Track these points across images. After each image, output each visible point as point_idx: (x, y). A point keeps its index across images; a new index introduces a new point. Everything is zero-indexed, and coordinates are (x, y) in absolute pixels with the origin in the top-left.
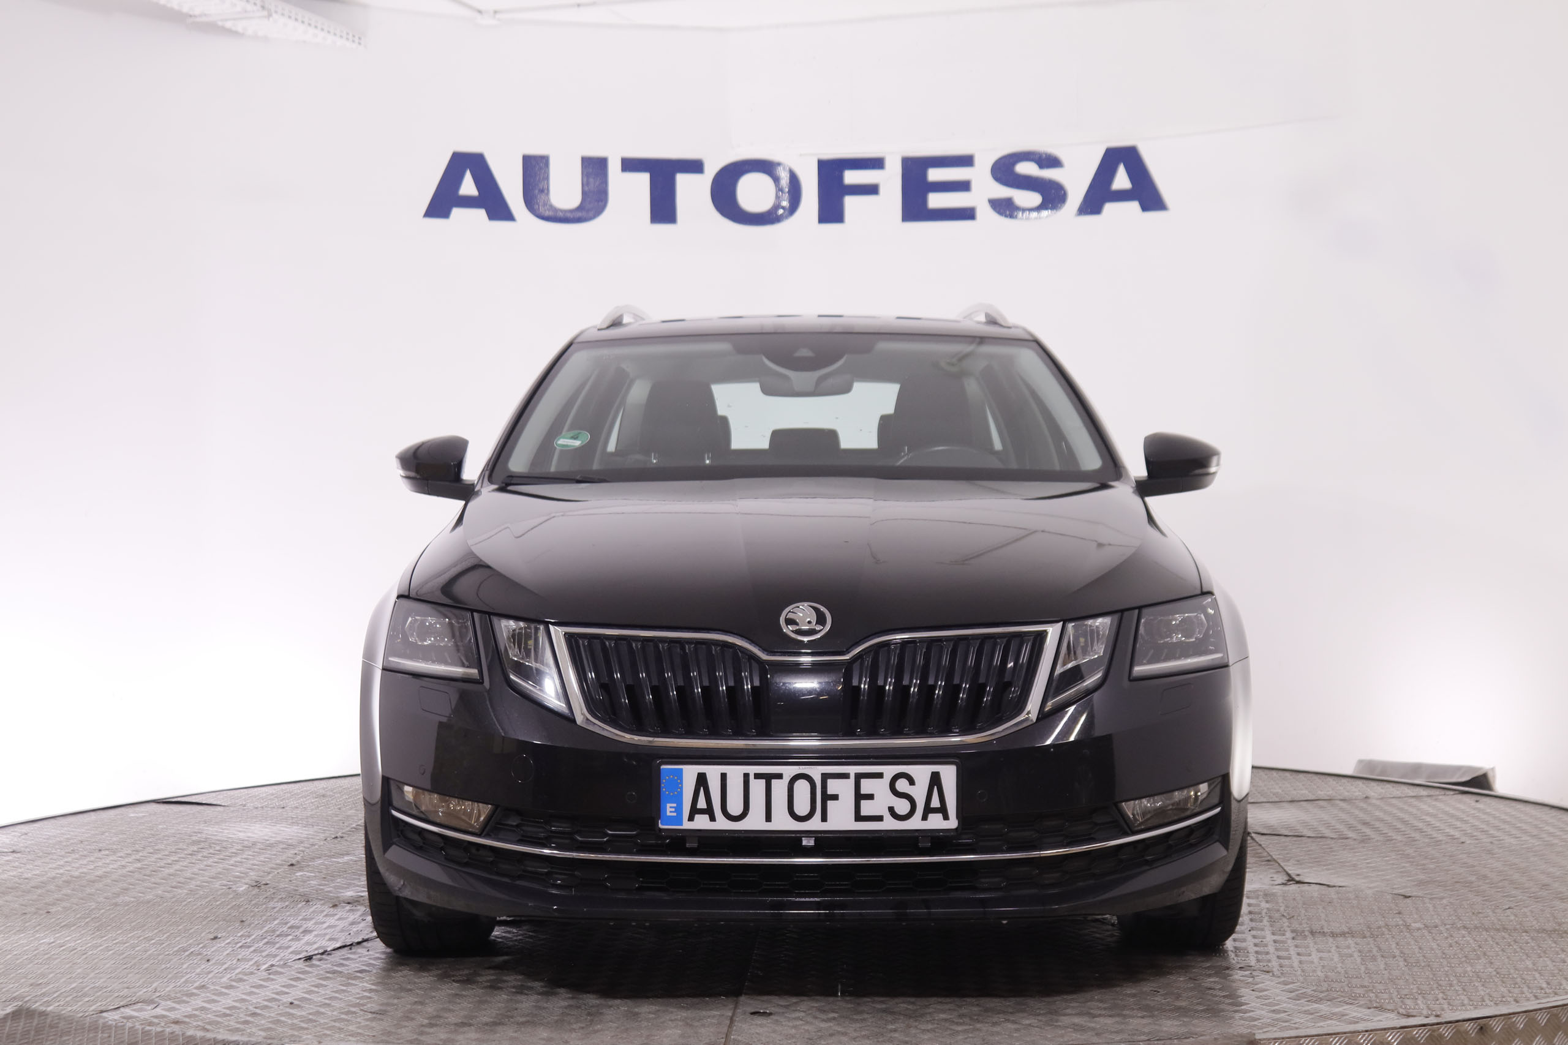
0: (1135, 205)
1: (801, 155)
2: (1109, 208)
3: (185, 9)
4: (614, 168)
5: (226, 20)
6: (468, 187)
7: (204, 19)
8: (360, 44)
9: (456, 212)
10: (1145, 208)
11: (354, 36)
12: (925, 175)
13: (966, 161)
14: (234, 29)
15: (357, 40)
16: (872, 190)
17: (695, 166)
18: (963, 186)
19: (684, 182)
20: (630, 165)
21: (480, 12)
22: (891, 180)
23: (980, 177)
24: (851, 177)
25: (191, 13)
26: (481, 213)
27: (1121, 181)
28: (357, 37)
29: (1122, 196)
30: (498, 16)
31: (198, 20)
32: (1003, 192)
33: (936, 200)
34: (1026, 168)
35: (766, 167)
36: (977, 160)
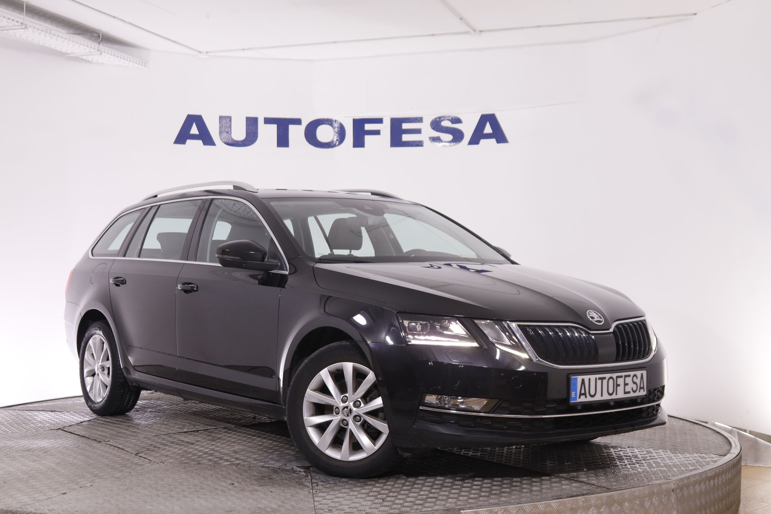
0: (494, 141)
1: (345, 117)
2: (483, 142)
3: (64, 51)
4: (261, 122)
5: (83, 56)
6: (194, 130)
7: (73, 55)
8: (145, 66)
9: (189, 142)
10: (498, 142)
11: (142, 63)
12: (401, 126)
13: (419, 120)
14: (87, 59)
15: (144, 64)
16: (377, 132)
17: (297, 122)
18: (418, 131)
19: (292, 128)
20: (268, 121)
21: (200, 52)
22: (385, 128)
23: (426, 127)
24: (368, 127)
25: (67, 52)
26: (200, 142)
27: (488, 129)
28: (144, 63)
29: (488, 136)
30: (208, 54)
31: (70, 55)
32: (436, 134)
33: (406, 138)
34: (446, 124)
35: (329, 122)
36: (424, 120)
